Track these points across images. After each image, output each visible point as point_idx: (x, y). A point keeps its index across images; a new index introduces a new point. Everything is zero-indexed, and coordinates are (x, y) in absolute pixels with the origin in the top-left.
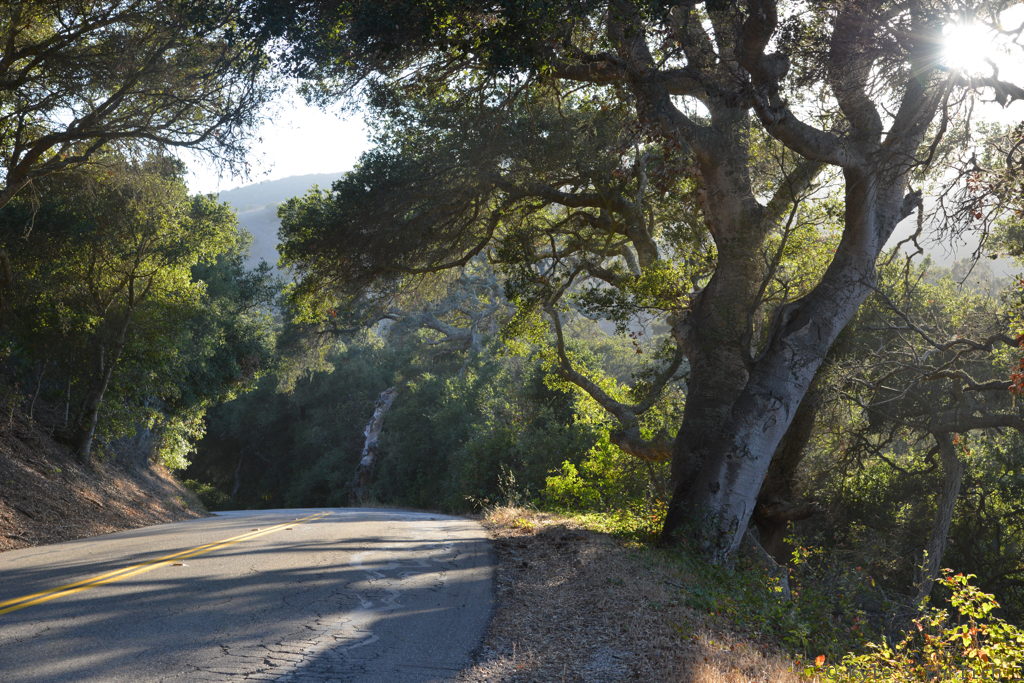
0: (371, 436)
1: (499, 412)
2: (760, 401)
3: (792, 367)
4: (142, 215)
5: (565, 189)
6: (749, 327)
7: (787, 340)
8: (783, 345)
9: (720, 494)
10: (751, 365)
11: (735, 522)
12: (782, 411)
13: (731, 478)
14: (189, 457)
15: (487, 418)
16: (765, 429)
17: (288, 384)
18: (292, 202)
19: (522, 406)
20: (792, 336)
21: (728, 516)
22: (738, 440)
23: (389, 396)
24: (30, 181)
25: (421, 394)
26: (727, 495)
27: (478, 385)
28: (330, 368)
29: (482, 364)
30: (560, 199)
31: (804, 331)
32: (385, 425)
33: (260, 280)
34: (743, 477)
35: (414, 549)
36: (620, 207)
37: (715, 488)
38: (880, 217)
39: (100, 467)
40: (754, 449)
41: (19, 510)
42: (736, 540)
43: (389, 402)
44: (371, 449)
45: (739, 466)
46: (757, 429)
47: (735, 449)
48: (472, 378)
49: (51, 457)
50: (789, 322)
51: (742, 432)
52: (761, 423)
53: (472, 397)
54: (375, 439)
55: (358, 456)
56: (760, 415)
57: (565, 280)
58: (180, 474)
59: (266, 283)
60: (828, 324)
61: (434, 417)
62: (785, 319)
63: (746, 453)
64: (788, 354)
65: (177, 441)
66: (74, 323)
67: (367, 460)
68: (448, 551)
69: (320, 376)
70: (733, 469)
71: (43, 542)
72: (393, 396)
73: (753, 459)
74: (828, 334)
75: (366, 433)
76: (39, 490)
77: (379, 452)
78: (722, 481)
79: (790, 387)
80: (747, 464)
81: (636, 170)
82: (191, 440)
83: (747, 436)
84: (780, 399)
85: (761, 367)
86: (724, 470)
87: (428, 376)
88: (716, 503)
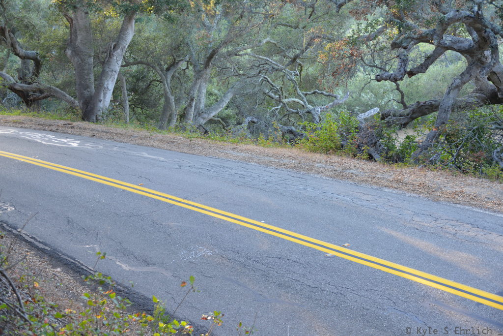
2: (110, 73)
3: (117, 61)
7: (114, 54)
12: (116, 75)
20: (116, 52)
22: (105, 86)
26: (103, 102)
31: (119, 51)
34: (107, 96)
37: (100, 101)
50: (113, 48)
51: (106, 83)
52: (111, 79)
63: (107, 88)
64: (115, 58)
70: (105, 94)
74: (124, 50)
78: (102, 98)
79: (117, 67)
84: (115, 71)
86: (102, 95)
88: (101, 105)
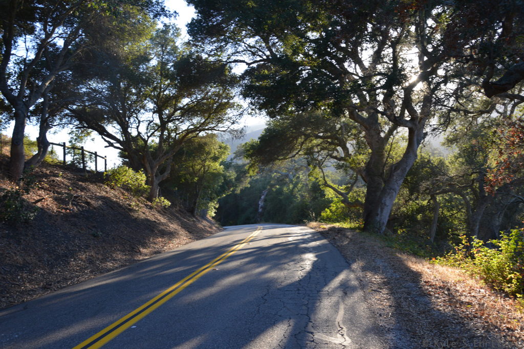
0: (261, 203)
1: (302, 196)
2: (388, 190)
3: (396, 181)
4: (207, 149)
5: (321, 134)
6: (383, 171)
7: (394, 174)
8: (393, 176)
9: (379, 216)
10: (385, 182)
11: (383, 223)
12: (394, 193)
13: (382, 212)
14: (215, 213)
15: (297, 197)
16: (390, 198)
17: (238, 191)
18: (246, 143)
19: (309, 194)
20: (396, 173)
21: (382, 222)
22: (383, 201)
23: (265, 192)
24: (183, 144)
25: (277, 191)
26: (381, 216)
27: (294, 188)
28: (249, 186)
29: (294, 182)
30: (320, 137)
31: (399, 171)
32: (265, 200)
33: (231, 163)
34: (385, 211)
35: (301, 236)
36: (337, 138)
37: (378, 215)
38: (417, 139)
39: (199, 218)
40: (387, 204)
41: (189, 232)
42: (384, 228)
43: (265, 194)
44: (262, 207)
45: (383, 208)
46: (388, 198)
47: (382, 204)
48: (291, 186)
49: (188, 216)
50: (395, 169)
51: (384, 199)
52: (389, 197)
53: (292, 191)
54: (262, 204)
55: (257, 210)
56: (389, 195)
57: (324, 159)
58: (213, 218)
59: (233, 164)
60: (405, 169)
61: (281, 198)
62: (393, 168)
63: (385, 205)
64: (395, 178)
65: (212, 209)
66: (192, 180)
67: (260, 210)
68: (310, 236)
69: (246, 188)
71: (197, 240)
72: (266, 192)
73: (387, 206)
74: (405, 172)
75: (260, 203)
76: (190, 225)
77: (264, 208)
78: (379, 212)
79: (396, 186)
80: (386, 208)
81: (341, 128)
82: (215, 208)
83: (385, 200)
84: (394, 190)
85: (387, 181)
86: (379, 210)
87: (278, 187)
88: (378, 218)
